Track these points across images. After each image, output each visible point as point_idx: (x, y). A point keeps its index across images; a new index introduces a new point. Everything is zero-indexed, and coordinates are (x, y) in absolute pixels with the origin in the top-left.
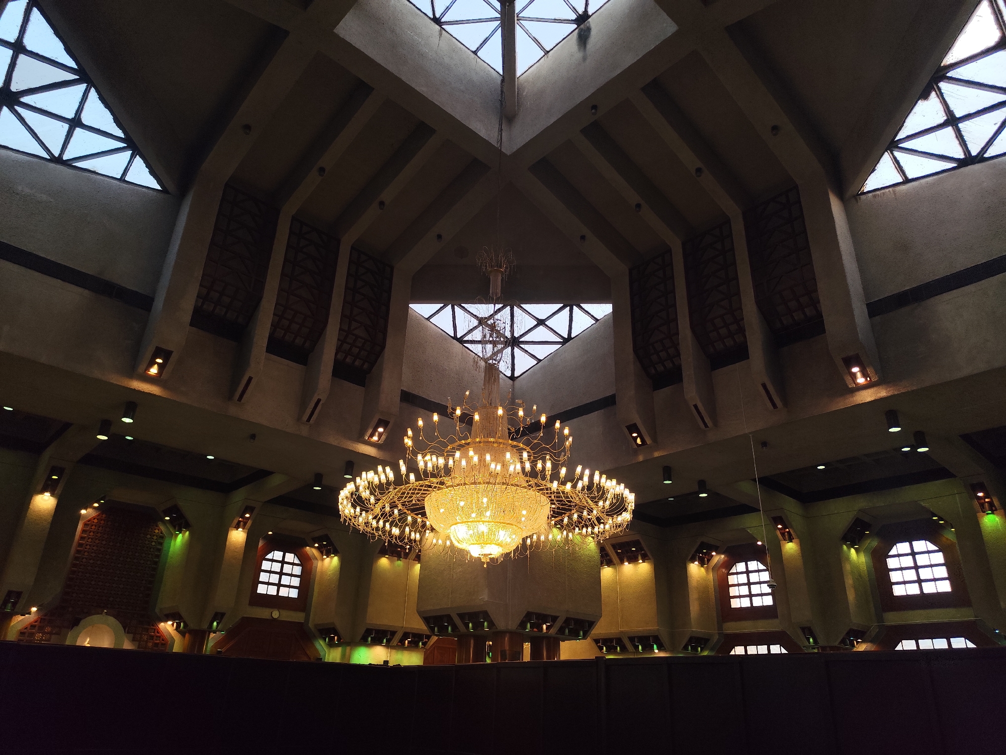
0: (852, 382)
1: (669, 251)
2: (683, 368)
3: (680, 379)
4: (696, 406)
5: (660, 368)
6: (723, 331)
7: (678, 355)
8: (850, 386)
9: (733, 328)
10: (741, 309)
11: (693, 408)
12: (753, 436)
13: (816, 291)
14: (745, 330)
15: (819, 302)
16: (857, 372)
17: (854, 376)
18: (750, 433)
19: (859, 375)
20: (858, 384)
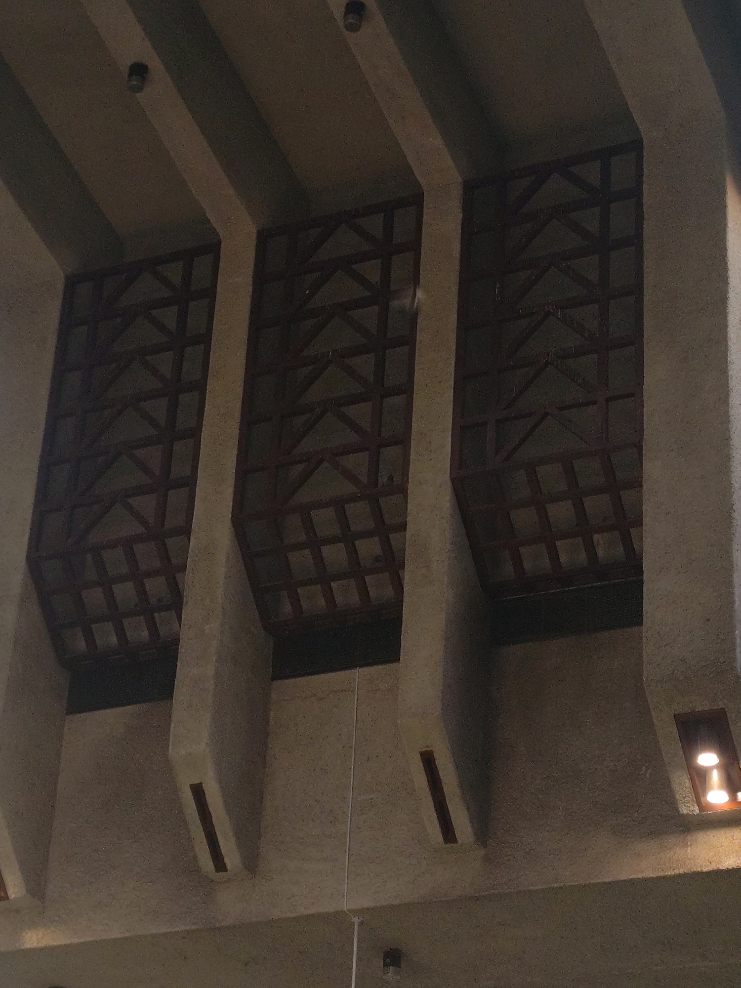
0: (691, 796)
1: (213, 249)
2: (181, 650)
3: (166, 691)
4: (198, 791)
5: (107, 638)
6: (335, 554)
7: (176, 602)
8: (684, 810)
9: (369, 548)
10: (403, 491)
11: (188, 797)
12: (361, 924)
13: (636, 483)
14: (402, 566)
15: (638, 522)
16: (712, 768)
17: (699, 777)
18: (356, 912)
19: (715, 777)
20: (709, 806)
